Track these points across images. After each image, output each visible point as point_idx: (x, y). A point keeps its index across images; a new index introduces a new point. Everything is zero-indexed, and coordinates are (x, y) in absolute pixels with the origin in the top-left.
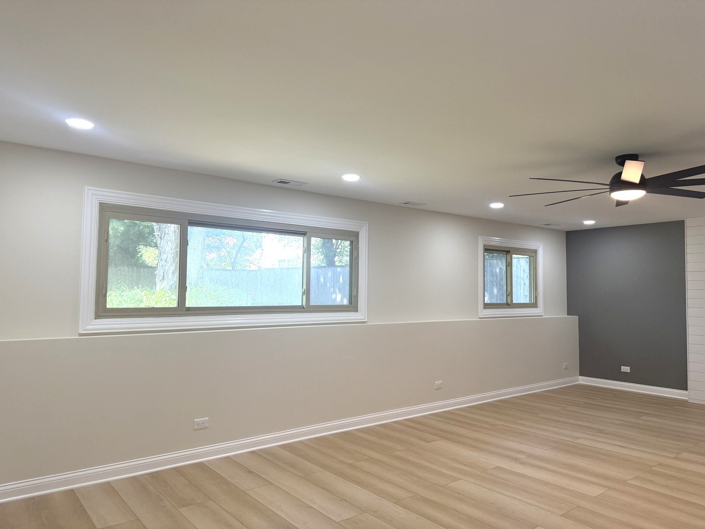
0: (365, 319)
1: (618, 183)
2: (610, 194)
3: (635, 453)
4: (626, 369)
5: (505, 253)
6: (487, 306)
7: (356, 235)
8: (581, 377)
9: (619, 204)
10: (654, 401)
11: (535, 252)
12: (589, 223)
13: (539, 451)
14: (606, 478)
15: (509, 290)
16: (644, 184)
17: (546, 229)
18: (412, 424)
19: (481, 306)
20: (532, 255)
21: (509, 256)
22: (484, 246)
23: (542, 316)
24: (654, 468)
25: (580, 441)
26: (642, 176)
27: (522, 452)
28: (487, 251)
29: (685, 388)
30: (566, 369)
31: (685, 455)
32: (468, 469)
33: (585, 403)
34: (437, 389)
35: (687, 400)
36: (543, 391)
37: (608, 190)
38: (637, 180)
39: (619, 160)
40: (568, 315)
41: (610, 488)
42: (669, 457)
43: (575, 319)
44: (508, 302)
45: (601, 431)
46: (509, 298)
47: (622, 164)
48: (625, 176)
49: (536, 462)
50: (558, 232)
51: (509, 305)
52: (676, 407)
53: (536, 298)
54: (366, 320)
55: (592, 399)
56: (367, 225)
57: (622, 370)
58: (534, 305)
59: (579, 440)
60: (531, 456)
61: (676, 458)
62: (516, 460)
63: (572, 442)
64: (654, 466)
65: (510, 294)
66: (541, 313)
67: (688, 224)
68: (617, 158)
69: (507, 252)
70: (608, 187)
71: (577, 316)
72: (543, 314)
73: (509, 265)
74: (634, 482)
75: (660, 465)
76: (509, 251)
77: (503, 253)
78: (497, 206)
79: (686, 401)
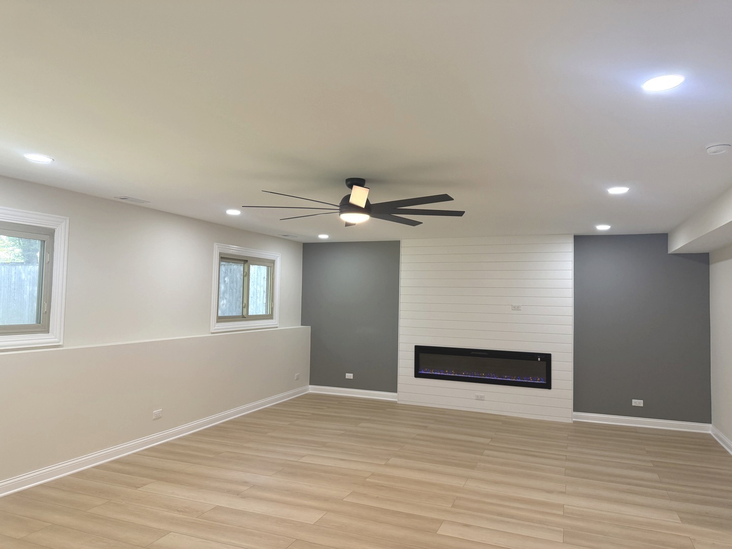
0: (59, 342)
1: (347, 206)
2: (340, 215)
3: (353, 466)
4: (349, 376)
5: (243, 262)
6: (220, 319)
7: (51, 233)
8: (310, 386)
9: (347, 225)
10: (371, 405)
11: (273, 262)
12: (324, 237)
13: (263, 478)
14: (326, 499)
15: (245, 302)
16: (369, 209)
17: (284, 239)
18: (120, 467)
19: (214, 318)
20: (270, 264)
21: (246, 266)
22: (220, 254)
23: (277, 327)
24: (367, 479)
25: (304, 460)
26: (368, 201)
27: (245, 483)
28: (222, 260)
29: (395, 391)
30: (297, 379)
31: (393, 461)
32: (181, 516)
33: (313, 414)
34: (155, 419)
35: (396, 401)
36: (273, 406)
37: (339, 211)
38: (363, 204)
39: (349, 183)
40: (301, 325)
41: (328, 511)
42: (380, 465)
43: (308, 329)
44: (244, 314)
45: (324, 445)
46: (245, 310)
47: (351, 187)
48: (352, 200)
49: (260, 493)
50: (296, 243)
51: (244, 317)
52: (389, 410)
53: (272, 309)
54: (61, 344)
55: (320, 409)
56: (68, 221)
57: (347, 377)
58: (269, 316)
59: (303, 458)
60: (254, 486)
61: (386, 465)
62: (238, 494)
63: (297, 461)
64: (367, 478)
65: (246, 306)
66: (276, 325)
67: (402, 245)
68: (347, 180)
69: (245, 261)
70: (338, 208)
71: (310, 327)
72: (278, 326)
73: (246, 275)
74: (349, 499)
75: (373, 474)
76: (247, 261)
77: (241, 262)
78: (233, 212)
79: (395, 403)
